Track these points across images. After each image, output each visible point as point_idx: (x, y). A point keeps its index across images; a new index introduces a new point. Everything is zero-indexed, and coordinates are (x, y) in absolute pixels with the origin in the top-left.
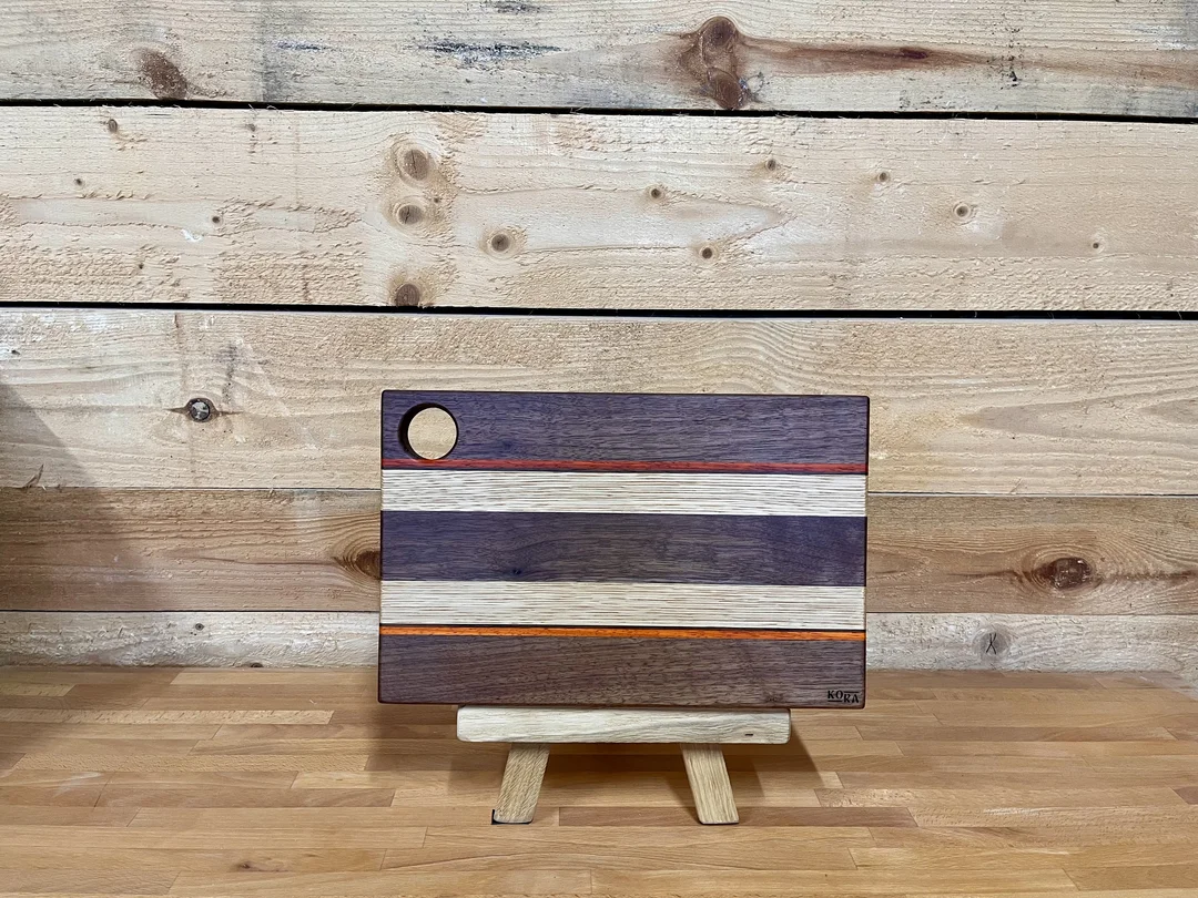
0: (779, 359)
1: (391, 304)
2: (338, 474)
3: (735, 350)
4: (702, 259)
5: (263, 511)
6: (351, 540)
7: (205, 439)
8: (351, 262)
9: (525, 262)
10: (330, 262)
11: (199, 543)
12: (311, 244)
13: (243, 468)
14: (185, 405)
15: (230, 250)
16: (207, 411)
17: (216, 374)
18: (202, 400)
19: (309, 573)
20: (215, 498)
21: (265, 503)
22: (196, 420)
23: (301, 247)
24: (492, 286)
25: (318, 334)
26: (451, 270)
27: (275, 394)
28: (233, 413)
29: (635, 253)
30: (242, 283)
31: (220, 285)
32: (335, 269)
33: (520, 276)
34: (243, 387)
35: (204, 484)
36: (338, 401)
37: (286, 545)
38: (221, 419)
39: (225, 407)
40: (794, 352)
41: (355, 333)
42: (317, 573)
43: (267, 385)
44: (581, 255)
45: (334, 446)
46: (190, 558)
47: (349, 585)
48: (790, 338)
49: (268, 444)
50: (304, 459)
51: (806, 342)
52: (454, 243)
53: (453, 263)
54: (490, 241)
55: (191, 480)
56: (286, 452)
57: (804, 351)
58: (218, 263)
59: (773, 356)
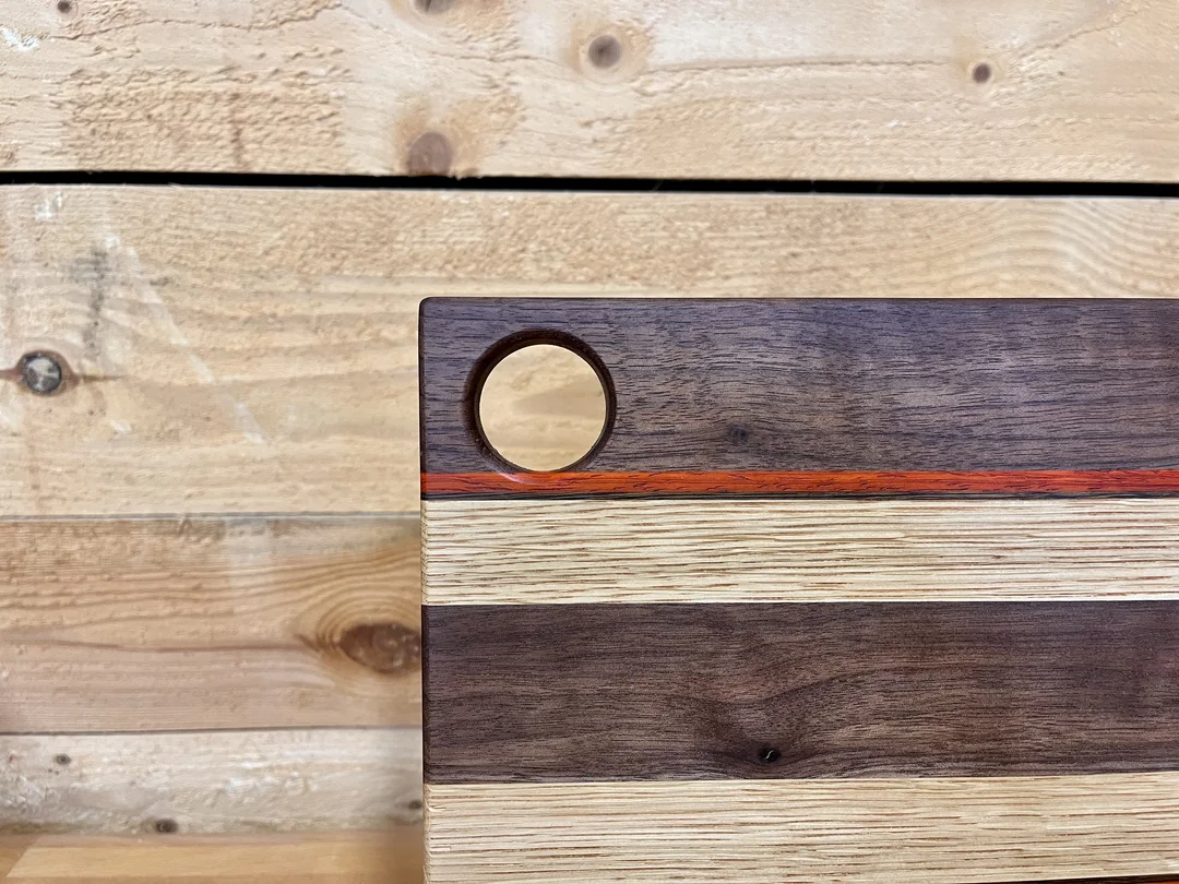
0: (1101, 270)
1: (398, 169)
2: (306, 488)
3: (1024, 252)
4: (972, 85)
5: (169, 556)
6: (331, 604)
7: (55, 426)
8: (324, 88)
9: (650, 89)
10: (284, 90)
11: (50, 618)
12: (245, 52)
13: (130, 480)
14: (13, 363)
15: (92, 64)
16: (55, 375)
17: (71, 305)
18: (46, 355)
19: (254, 665)
20: (77, 535)
21: (174, 543)
22: (36, 392)
23: (226, 57)
24: (588, 134)
25: (262, 226)
26: (510, 107)
27: (184, 342)
28: (105, 378)
29: (852, 73)
30: (114, 129)
31: (74, 134)
32: (291, 101)
33: (641, 116)
34: (122, 329)
35: (57, 509)
36: (302, 354)
37: (212, 616)
38: (82, 390)
39: (89, 367)
40: (1129, 257)
41: (332, 225)
42: (270, 664)
43: (167, 325)
44: (753, 76)
45: (296, 436)
46: (38, 642)
47: (330, 683)
48: (1122, 230)
49: (173, 436)
50: (242, 463)
51: (1152, 239)
52: (520, 52)
53: (514, 90)
54: (586, 48)
55: (32, 504)
56: (206, 450)
57: (1146, 256)
58: (68, 92)
59: (1090, 262)
